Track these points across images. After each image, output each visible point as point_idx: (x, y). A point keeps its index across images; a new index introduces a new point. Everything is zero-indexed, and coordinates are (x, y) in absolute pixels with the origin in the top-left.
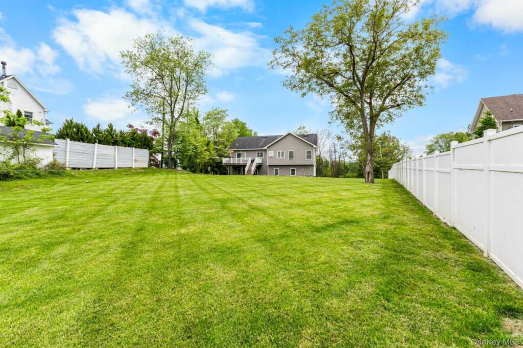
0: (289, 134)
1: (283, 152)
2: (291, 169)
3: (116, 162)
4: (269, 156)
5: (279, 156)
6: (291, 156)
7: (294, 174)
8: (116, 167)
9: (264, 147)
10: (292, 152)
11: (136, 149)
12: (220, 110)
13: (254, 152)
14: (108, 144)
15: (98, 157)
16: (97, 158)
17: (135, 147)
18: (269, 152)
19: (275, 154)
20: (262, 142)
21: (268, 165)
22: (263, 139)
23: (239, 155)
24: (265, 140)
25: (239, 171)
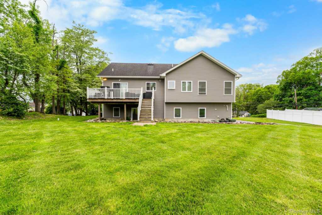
0: (201, 55)
1: (189, 83)
2: (199, 108)
4: (169, 88)
5: (183, 89)
9: (161, 74)
10: (204, 83)
13: (140, 82)
18: (169, 81)
19: (178, 85)
20: (151, 69)
21: (165, 102)
22: (150, 66)
23: (117, 86)
24: (152, 67)
25: (117, 110)
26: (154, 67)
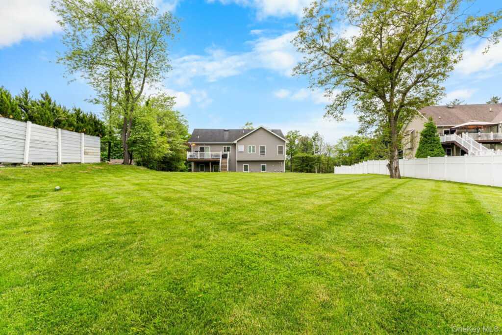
0: (261, 128)
1: (253, 147)
2: (262, 165)
3: (60, 154)
4: (239, 151)
5: (250, 151)
6: (263, 152)
7: (264, 170)
8: (60, 163)
9: (234, 141)
10: (264, 147)
11: (86, 136)
12: (166, 96)
13: (220, 146)
14: (48, 126)
15: (33, 145)
16: (30, 147)
17: (85, 133)
18: (239, 146)
19: (245, 148)
20: (226, 136)
21: (237, 160)
22: (225, 132)
23: (202, 150)
24: (227, 133)
25: (202, 167)
26: (229, 133)
